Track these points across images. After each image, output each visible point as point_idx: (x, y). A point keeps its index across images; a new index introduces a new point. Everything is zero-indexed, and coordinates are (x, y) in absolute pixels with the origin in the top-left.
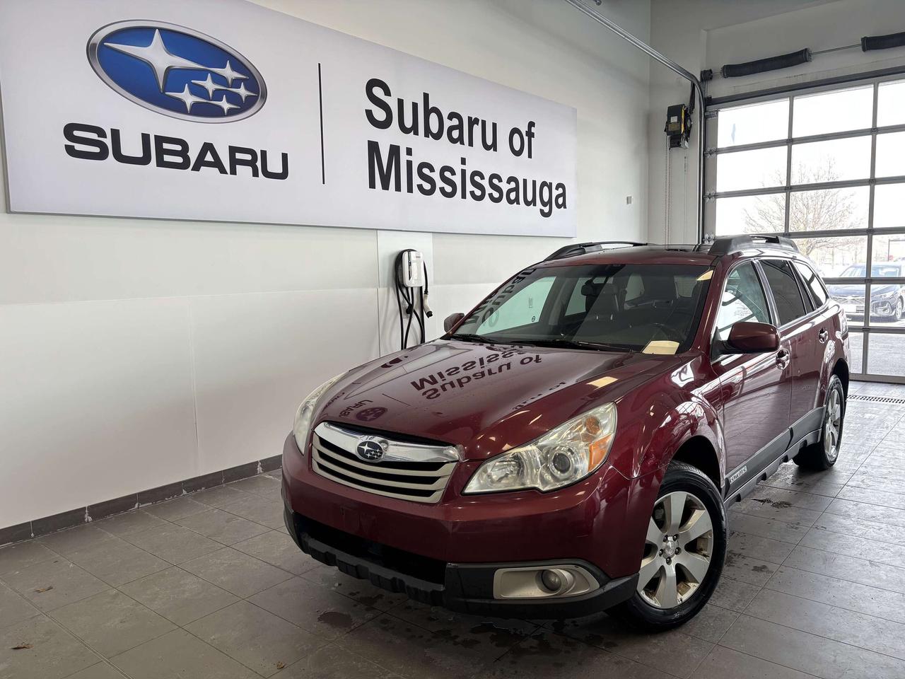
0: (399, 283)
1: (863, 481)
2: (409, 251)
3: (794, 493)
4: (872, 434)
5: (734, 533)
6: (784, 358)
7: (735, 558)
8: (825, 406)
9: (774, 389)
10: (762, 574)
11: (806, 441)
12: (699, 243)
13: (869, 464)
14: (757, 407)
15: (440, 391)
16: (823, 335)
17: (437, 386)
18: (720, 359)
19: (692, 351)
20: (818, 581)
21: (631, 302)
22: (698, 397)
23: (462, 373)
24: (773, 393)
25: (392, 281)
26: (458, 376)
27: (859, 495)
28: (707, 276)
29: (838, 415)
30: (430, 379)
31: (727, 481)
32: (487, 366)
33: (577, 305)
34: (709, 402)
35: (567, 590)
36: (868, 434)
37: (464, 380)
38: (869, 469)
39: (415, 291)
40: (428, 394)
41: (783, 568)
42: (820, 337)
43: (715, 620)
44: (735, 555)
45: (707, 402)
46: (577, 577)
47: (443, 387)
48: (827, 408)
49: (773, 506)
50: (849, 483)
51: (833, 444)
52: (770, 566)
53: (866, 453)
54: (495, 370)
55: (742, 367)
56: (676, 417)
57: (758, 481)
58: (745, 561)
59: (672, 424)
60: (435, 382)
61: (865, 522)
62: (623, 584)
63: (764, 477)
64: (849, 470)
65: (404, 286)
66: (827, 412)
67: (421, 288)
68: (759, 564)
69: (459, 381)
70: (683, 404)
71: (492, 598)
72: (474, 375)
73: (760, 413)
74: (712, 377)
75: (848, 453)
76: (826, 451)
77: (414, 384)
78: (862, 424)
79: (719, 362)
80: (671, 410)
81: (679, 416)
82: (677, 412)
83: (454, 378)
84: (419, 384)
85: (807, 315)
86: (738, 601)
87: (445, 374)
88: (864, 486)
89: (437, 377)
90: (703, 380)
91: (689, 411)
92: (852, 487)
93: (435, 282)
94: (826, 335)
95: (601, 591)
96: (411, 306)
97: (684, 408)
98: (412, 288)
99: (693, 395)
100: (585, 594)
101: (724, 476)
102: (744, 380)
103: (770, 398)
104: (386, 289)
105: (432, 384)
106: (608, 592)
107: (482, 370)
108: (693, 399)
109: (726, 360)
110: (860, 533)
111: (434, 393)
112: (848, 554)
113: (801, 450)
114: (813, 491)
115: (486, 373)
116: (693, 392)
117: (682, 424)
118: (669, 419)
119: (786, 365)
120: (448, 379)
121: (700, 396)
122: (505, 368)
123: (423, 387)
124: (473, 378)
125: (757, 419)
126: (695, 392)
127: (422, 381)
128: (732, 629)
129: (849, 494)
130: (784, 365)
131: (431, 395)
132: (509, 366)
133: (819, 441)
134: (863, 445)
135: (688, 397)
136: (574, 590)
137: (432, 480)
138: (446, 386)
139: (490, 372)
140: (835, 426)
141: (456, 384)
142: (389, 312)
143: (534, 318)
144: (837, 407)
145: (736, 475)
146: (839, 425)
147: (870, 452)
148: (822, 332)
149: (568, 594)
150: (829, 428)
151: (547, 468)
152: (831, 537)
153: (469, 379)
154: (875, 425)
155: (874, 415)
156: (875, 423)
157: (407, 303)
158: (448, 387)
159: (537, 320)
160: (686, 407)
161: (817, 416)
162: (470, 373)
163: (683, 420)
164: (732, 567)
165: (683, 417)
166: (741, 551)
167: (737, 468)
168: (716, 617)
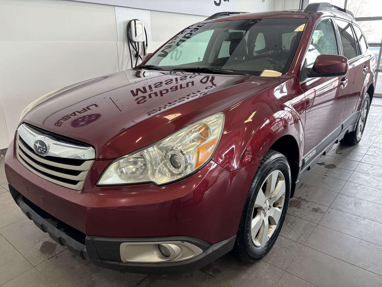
0: (129, 40)
1: (375, 152)
2: (135, 20)
3: (337, 159)
4: (378, 125)
5: (303, 185)
6: (344, 82)
7: (302, 202)
8: (361, 110)
9: (331, 102)
10: (318, 214)
11: (348, 131)
12: (300, 9)
13: (378, 142)
14: (322, 112)
15: (148, 98)
16: (365, 69)
17: (146, 95)
18: (306, 81)
19: (288, 75)
20: (352, 219)
21: (257, 52)
22: (289, 107)
23: (164, 87)
24: (331, 105)
25: (126, 38)
26: (161, 88)
27: (373, 160)
28: (301, 28)
29: (365, 116)
30: (143, 90)
31: (303, 160)
32: (180, 82)
33: (224, 52)
34: (296, 110)
35: (175, 258)
36: (376, 124)
37: (164, 92)
38: (378, 145)
39: (141, 45)
40: (139, 100)
41: (330, 210)
42: (364, 70)
43: (286, 250)
44: (302, 200)
45: (294, 110)
46: (183, 248)
47: (150, 96)
48: (361, 112)
49: (326, 167)
50: (368, 153)
51: (360, 131)
52: (322, 208)
53: (376, 135)
54: (184, 85)
55: (314, 89)
56: (273, 121)
57: (321, 156)
58: (308, 205)
59: (270, 124)
60: (145, 91)
61: (378, 178)
62: (222, 246)
63: (324, 154)
64: (367, 145)
65: (133, 41)
66: (361, 114)
67: (144, 42)
68: (316, 206)
69: (161, 92)
70: (278, 112)
71: (120, 261)
72: (171, 88)
73: (322, 116)
74: (299, 93)
75: (367, 135)
76: (357, 135)
77: (132, 92)
78: (373, 119)
79: (305, 83)
80: (270, 116)
81: (275, 119)
82: (274, 117)
83: (157, 90)
84: (135, 92)
85: (358, 57)
86: (302, 235)
87: (153, 86)
88: (376, 155)
89: (147, 89)
90: (294, 95)
91: (282, 116)
92: (369, 155)
93: (153, 40)
94: (367, 69)
95: (205, 255)
96: (137, 53)
97: (279, 115)
98: (138, 43)
99: (285, 106)
100: (190, 259)
101: (302, 157)
102: (315, 97)
103: (328, 107)
104: (122, 42)
105: (143, 92)
106: (209, 254)
107: (177, 85)
108: (286, 109)
109: (309, 81)
110: (375, 185)
111: (143, 99)
112: (369, 200)
113: (345, 135)
114: (348, 158)
115: (179, 87)
116: (285, 104)
117: (276, 124)
118: (268, 122)
119: (346, 86)
120: (155, 90)
121: (290, 106)
122: (190, 84)
123: (137, 94)
124: (170, 90)
125: (321, 119)
126: (287, 104)
127: (138, 90)
128: (296, 257)
129: (368, 160)
130: (344, 86)
131: (140, 101)
132: (193, 83)
133: (354, 130)
134: (374, 130)
135: (282, 108)
136: (181, 257)
137: (76, 173)
138: (152, 95)
139: (181, 87)
140: (362, 121)
141: (159, 94)
142: (124, 56)
143: (199, 59)
144: (365, 110)
145: (309, 156)
146: (365, 121)
147: (378, 135)
148: (365, 67)
149: (177, 259)
150: (361, 123)
151: (165, 165)
152: (359, 188)
153: (167, 91)
154: (379, 119)
155: (378, 114)
156: (379, 118)
157: (135, 52)
158: (153, 95)
159: (201, 60)
160: (280, 114)
161: (356, 116)
162: (168, 87)
163: (278, 122)
164: (299, 209)
165: (278, 120)
166: (306, 198)
167: (310, 152)
168: (287, 248)
